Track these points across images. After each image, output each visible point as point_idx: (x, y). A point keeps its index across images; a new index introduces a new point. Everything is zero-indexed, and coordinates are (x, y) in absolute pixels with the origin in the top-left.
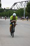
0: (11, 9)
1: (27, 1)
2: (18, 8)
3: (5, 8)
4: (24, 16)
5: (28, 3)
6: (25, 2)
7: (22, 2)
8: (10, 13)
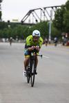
0: (22, 22)
1: (56, 7)
2: (37, 21)
3: (9, 21)
4: (50, 37)
5: (58, 10)
6: (52, 7)
7: (45, 8)
8: (20, 31)
